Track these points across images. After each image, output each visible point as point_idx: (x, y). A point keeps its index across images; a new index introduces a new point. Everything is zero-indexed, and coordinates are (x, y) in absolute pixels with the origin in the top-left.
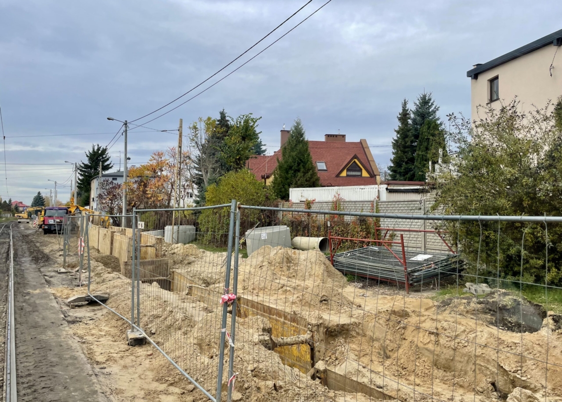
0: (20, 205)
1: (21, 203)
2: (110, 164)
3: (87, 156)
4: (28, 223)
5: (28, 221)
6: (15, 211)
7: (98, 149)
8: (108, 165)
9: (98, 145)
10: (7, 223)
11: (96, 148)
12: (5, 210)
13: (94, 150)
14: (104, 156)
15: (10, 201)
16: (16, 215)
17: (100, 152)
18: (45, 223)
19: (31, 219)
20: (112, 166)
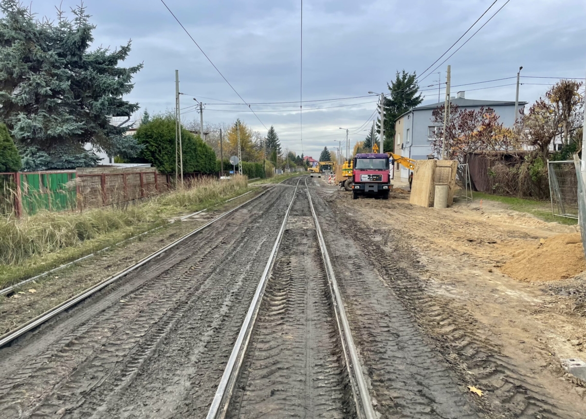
0: (311, 160)
1: (311, 158)
2: (420, 96)
3: (390, 89)
4: (320, 177)
5: (320, 175)
6: (306, 165)
7: (404, 78)
8: (417, 98)
9: (404, 72)
10: (301, 178)
11: (401, 77)
12: (298, 165)
13: (398, 79)
14: (412, 86)
15: (302, 156)
16: (309, 169)
17: (406, 81)
18: (356, 181)
19: (323, 173)
20: (422, 100)
